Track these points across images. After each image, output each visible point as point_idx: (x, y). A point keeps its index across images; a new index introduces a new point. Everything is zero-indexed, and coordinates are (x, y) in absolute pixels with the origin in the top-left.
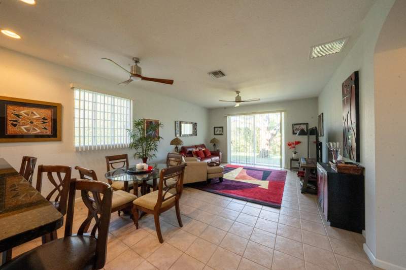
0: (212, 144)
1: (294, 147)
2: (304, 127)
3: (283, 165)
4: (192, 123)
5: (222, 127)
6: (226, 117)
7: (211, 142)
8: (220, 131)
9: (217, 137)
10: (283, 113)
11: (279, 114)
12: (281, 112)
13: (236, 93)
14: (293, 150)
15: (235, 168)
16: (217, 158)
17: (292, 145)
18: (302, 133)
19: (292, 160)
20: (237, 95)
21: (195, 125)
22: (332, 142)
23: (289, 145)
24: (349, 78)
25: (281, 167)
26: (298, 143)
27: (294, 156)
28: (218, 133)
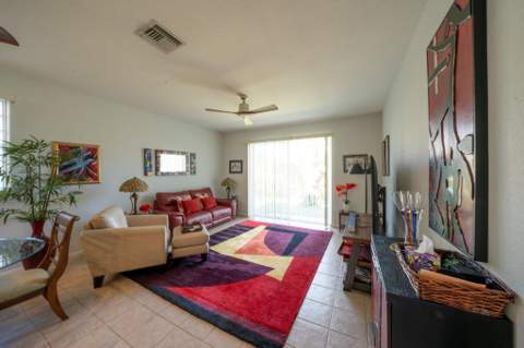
0: (225, 188)
1: (346, 193)
2: (361, 161)
3: (330, 222)
4: (183, 153)
5: (241, 162)
6: (246, 145)
7: (224, 184)
8: (238, 166)
9: (233, 176)
10: (330, 139)
11: (323, 139)
12: (326, 136)
13: (239, 98)
14: (344, 197)
15: (252, 228)
16: (228, 210)
17: (342, 190)
18: (357, 170)
19: (342, 214)
20: (242, 101)
21: (191, 158)
22: (405, 191)
23: (338, 189)
24: (452, 8)
25: (326, 224)
26: (351, 186)
27: (345, 208)
28: (234, 170)
